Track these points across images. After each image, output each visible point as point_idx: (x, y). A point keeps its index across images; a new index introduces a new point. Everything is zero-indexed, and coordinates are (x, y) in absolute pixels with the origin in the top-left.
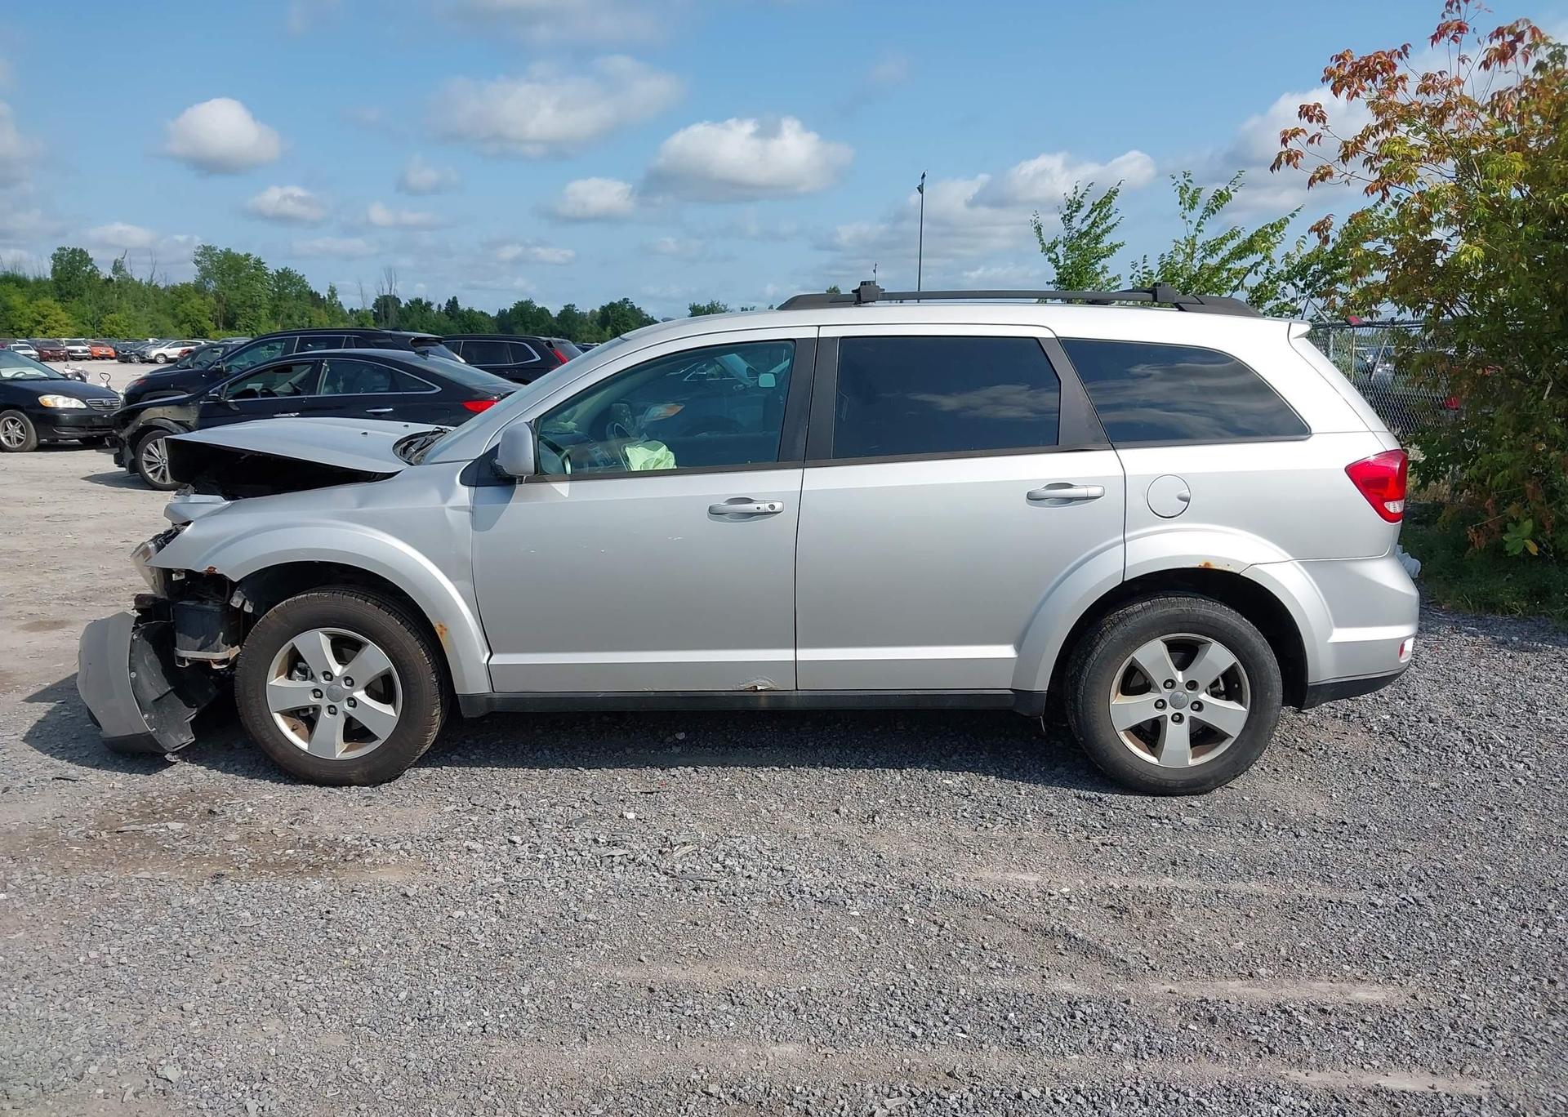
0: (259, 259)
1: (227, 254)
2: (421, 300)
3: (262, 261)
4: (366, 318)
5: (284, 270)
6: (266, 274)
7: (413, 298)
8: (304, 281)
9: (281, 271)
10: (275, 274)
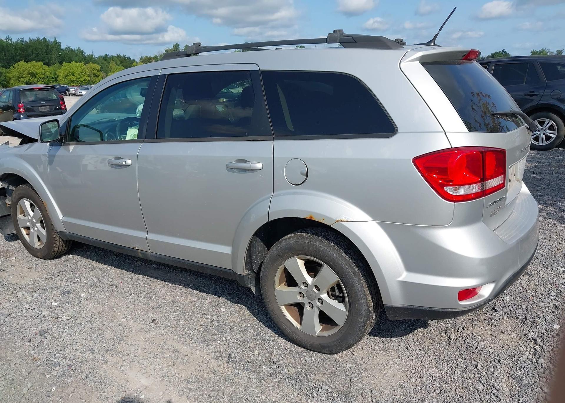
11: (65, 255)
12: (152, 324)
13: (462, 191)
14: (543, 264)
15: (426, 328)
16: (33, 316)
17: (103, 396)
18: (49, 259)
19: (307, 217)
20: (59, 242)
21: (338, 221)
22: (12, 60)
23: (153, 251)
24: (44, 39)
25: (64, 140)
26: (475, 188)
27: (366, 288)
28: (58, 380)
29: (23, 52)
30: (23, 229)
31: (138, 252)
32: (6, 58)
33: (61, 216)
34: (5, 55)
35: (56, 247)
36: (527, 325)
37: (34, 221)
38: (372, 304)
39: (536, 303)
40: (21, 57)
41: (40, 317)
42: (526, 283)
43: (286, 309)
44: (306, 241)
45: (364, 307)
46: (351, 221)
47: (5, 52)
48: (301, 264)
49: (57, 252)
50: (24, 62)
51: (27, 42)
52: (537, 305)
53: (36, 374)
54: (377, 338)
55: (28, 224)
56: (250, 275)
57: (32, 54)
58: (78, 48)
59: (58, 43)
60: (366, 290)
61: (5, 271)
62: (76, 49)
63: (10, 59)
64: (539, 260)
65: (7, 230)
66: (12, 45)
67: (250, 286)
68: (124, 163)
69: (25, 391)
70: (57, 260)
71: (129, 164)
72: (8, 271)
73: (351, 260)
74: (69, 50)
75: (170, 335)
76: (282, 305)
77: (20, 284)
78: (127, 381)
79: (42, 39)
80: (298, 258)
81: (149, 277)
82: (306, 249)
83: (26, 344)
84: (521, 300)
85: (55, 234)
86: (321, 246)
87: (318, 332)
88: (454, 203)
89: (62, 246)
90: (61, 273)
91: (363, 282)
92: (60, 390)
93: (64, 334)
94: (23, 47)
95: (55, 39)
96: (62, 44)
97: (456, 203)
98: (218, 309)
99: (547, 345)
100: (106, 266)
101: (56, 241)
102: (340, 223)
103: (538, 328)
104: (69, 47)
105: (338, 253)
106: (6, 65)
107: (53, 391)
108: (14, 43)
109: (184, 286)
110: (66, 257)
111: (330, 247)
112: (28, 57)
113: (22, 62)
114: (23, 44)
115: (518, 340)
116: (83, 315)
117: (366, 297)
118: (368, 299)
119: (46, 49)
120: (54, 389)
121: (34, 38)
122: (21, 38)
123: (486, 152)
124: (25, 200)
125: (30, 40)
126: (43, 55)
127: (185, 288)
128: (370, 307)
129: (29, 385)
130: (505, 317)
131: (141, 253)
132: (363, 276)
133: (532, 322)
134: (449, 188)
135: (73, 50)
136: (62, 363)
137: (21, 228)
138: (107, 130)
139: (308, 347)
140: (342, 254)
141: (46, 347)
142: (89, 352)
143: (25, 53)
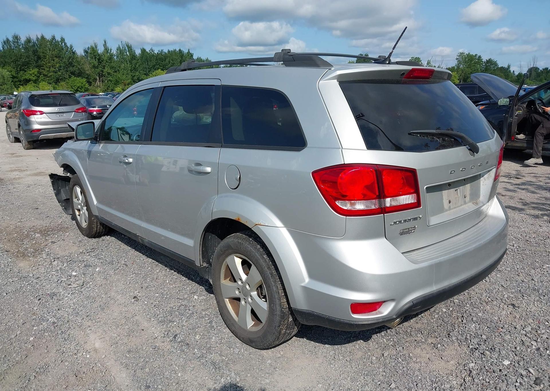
0: (480, 56)
1: (468, 55)
2: (548, 68)
3: (481, 56)
4: (521, 76)
5: (489, 59)
6: (482, 61)
7: (544, 67)
8: (497, 63)
9: (488, 60)
10: (486, 61)
11: (104, 235)
12: (133, 300)
13: (360, 206)
14: (540, 298)
15: (365, 342)
16: (54, 281)
17: (62, 350)
18: (91, 238)
19: (236, 219)
20: (97, 224)
21: (257, 225)
22: (152, 68)
23: (148, 238)
24: (180, 50)
25: (99, 139)
26: (373, 205)
27: (281, 290)
28: (40, 332)
29: (161, 62)
30: (76, 210)
31: (138, 238)
32: (148, 67)
33: (95, 202)
34: (148, 64)
35: (94, 228)
36: (475, 355)
37: (82, 204)
38: (287, 306)
39: (501, 336)
40: (160, 66)
41: (58, 282)
42: (507, 314)
43: (229, 302)
44: (240, 241)
45: (278, 308)
46: (266, 226)
47: (148, 62)
48: (238, 261)
49: (96, 232)
50: (161, 70)
51: (166, 53)
52: (501, 338)
53: (28, 325)
54: (313, 342)
55: (79, 207)
56: (207, 267)
57: (169, 63)
58: (207, 59)
59: (191, 54)
60: (280, 291)
61: (56, 244)
62: (205, 59)
63: (151, 67)
64: (538, 293)
65: (70, 210)
66: (154, 55)
67: (208, 278)
68: (127, 161)
69: (13, 336)
70: (97, 239)
71: (130, 162)
72: (58, 244)
73: (271, 262)
74: (199, 60)
75: (141, 311)
76: (226, 298)
77: (61, 254)
78: (86, 342)
79: (178, 50)
80: (235, 256)
81: (156, 262)
82: (238, 248)
83: (36, 301)
84: (487, 330)
85: (93, 217)
86: (249, 246)
87: (250, 326)
88: (345, 217)
89: (100, 228)
90: (93, 250)
91: (279, 284)
92: (36, 340)
93: (67, 298)
94: (162, 57)
95: (189, 50)
96: (194, 55)
97: (347, 217)
98: (193, 296)
99: (480, 379)
100: (130, 248)
101: (94, 223)
102: (258, 226)
103: (484, 361)
104: (200, 58)
105: (261, 255)
106: (148, 72)
107: (31, 339)
108: (155, 54)
109: (178, 273)
110: (105, 237)
111: (256, 248)
112: (166, 66)
113: (160, 70)
114: (162, 55)
115: (454, 368)
116: (88, 286)
117: (280, 298)
118: (282, 301)
119: (180, 59)
120: (32, 339)
121: (172, 50)
122: (161, 50)
123: (383, 170)
124: (77, 187)
125: (169, 51)
126: (177, 64)
127: (178, 275)
128: (283, 309)
129: (18, 333)
130: (456, 344)
131: (140, 239)
132: (279, 279)
133: (481, 353)
134: (341, 202)
135: (203, 60)
136: (50, 320)
137: (75, 210)
138: (136, 132)
139: (241, 339)
140: (264, 256)
141: (48, 306)
142: (75, 315)
143: (163, 62)
